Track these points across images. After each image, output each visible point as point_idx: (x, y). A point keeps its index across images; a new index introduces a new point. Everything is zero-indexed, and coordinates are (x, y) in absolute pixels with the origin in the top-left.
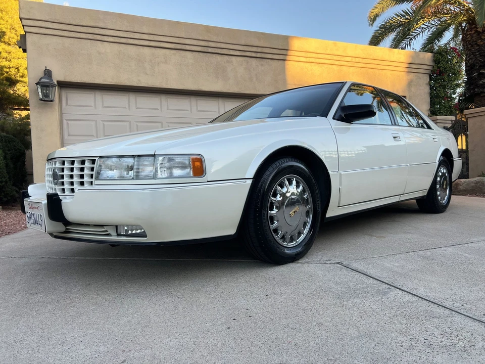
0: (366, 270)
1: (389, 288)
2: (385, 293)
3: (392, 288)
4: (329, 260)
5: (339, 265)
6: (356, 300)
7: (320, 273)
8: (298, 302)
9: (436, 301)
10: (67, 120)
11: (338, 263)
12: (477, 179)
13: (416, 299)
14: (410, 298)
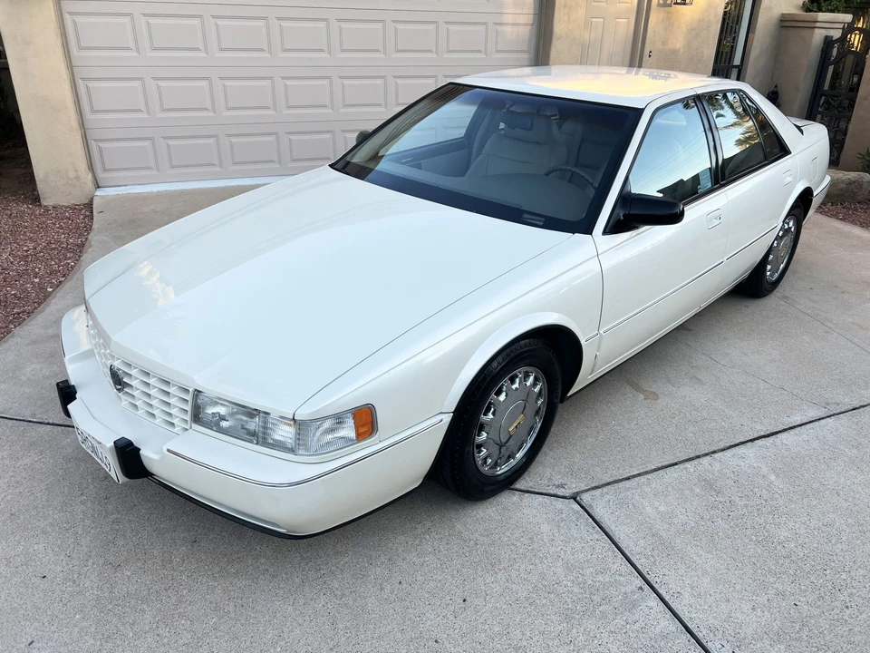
0: (613, 527)
1: (641, 588)
2: (634, 605)
3: (646, 587)
4: (561, 486)
5: (576, 507)
6: (591, 625)
7: (545, 528)
8: (508, 625)
9: (700, 636)
10: (70, 13)
11: (574, 497)
12: (852, 175)
13: (674, 626)
14: (667, 624)
